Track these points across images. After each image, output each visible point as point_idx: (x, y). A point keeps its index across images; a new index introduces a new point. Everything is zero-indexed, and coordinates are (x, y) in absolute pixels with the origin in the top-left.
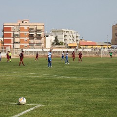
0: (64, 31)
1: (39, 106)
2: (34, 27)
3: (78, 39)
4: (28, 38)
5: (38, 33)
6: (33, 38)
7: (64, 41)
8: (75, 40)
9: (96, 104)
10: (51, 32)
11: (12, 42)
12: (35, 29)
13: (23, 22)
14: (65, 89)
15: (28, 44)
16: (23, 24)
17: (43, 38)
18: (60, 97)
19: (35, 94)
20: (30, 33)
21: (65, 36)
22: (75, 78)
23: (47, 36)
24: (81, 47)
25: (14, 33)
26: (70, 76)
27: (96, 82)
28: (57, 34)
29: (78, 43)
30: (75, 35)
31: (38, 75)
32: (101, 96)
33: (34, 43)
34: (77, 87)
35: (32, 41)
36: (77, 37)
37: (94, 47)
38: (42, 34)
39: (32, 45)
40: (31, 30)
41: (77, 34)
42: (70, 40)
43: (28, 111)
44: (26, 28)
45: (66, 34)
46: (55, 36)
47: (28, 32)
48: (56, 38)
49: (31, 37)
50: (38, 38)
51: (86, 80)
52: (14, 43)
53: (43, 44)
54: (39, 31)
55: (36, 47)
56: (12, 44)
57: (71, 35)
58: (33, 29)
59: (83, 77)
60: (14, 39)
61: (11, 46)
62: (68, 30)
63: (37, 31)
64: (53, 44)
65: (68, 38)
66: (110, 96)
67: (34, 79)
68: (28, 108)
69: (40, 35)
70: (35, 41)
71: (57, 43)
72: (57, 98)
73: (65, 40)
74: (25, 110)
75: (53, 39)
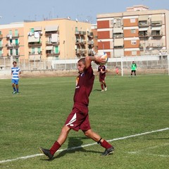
4: (138, 38)
5: (153, 29)
6: (147, 38)
12: (149, 21)
15: (138, 49)
17: (164, 37)
25: (113, 31)
35: (144, 43)
40: (143, 24)
47: (137, 28)
49: (143, 35)
50: (155, 38)
53: (164, 48)
58: (145, 21)
63: (153, 24)
69: (158, 32)
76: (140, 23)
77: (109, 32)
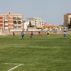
0: (35, 19)
1: (21, 65)
2: (17, 17)
3: (43, 23)
4: (13, 23)
5: (19, 20)
6: (16, 23)
7: (34, 25)
8: (41, 24)
9: (56, 63)
10: (27, 20)
11: (3, 26)
12: (17, 18)
13: (10, 14)
14: (36, 54)
15: (13, 27)
16: (10, 15)
17: (22, 23)
18: (34, 59)
19: (18, 57)
20: (14, 20)
21: (36, 21)
22: (42, 47)
23: (24, 22)
24: (45, 28)
25: (4, 20)
26: (39, 46)
27: (55, 49)
28: (31, 20)
29: (43, 25)
30: (41, 21)
31: (19, 46)
32: (59, 58)
33: (17, 26)
34: (44, 53)
35: (15, 25)
36: (43, 22)
37: (53, 28)
38: (21, 21)
39: (15, 27)
40: (15, 19)
41: (42, 20)
42: (38, 24)
43: (14, 68)
44: (12, 17)
45: (36, 20)
46: (29, 22)
47: (13, 20)
48: (30, 23)
49: (15, 22)
50: (19, 23)
51: (49, 49)
52: (5, 26)
53: (22, 27)
54: (19, 19)
55: (18, 28)
56: (3, 27)
57: (39, 21)
59: (47, 46)
60: (4, 24)
61: (2, 28)
62: (37, 18)
63: (18, 19)
64: (28, 27)
65: (37, 23)
66: (64, 58)
67: (18, 48)
68: (14, 66)
69: (20, 21)
70: (17, 25)
71: (30, 26)
72: (32, 60)
73: (36, 24)
74: (12, 67)
75: (28, 23)
76: (14, 18)
77: (2, 21)
